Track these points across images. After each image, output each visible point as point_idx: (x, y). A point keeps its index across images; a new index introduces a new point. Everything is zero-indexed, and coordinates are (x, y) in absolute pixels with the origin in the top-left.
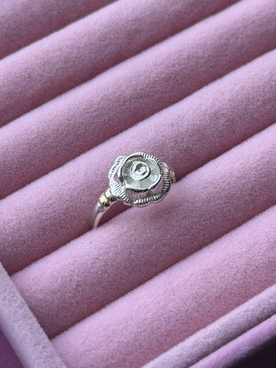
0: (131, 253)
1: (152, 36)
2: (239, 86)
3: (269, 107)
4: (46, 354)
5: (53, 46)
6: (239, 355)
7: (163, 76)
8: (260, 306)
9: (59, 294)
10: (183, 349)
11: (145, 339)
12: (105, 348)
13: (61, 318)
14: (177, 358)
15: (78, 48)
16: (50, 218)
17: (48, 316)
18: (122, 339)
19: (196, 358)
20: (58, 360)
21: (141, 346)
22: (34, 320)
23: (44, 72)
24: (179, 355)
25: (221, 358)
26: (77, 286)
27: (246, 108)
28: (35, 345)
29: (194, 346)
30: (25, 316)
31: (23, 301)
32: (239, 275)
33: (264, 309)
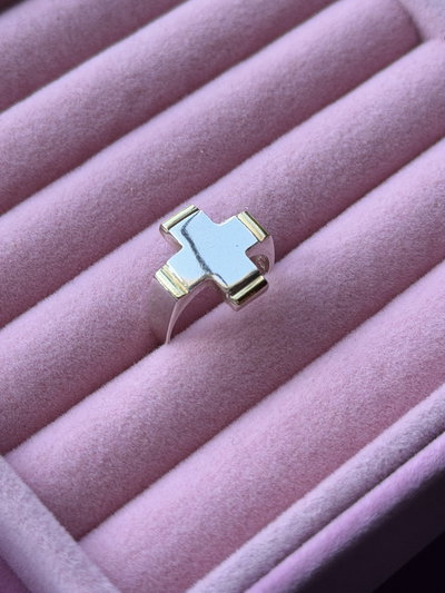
0: (178, 405)
1: (161, 97)
2: (296, 153)
3: (343, 179)
4: (75, 563)
5: (20, 121)
6: (358, 529)
7: (187, 149)
8: (376, 457)
9: (79, 476)
10: (276, 531)
11: (216, 526)
12: (160, 544)
13: (86, 511)
14: (269, 546)
15: (58, 122)
16: (50, 368)
17: (66, 509)
18: (184, 529)
19: (296, 542)
20: (94, 569)
21: (212, 536)
22: (49, 516)
23: (11, 159)
24: (272, 541)
25: (334, 536)
26: (105, 460)
27: (311, 185)
28: (57, 552)
29: (291, 525)
30: (35, 512)
31: (30, 490)
32: (338, 418)
33: (384, 460)
